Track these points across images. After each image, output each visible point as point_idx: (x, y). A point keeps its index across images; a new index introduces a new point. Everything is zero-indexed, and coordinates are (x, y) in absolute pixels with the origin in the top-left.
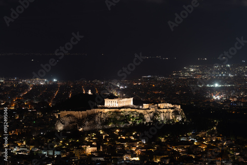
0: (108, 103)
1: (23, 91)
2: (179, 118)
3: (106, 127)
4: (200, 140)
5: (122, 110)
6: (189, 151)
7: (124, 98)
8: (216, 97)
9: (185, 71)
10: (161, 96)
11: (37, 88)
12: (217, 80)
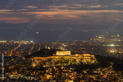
0: (58, 53)
1: (16, 47)
2: (93, 62)
3: (57, 65)
4: (104, 72)
5: (65, 57)
6: (98, 78)
7: (66, 51)
8: (112, 51)
9: (96, 38)
10: (85, 50)
12: (113, 42)
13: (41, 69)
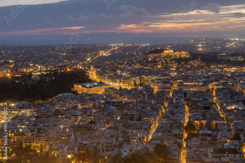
0: (165, 52)
1: (138, 48)
2: (188, 56)
3: (164, 59)
4: (195, 63)
5: (170, 54)
6: (191, 67)
7: (170, 50)
8: (200, 49)
9: (190, 41)
10: (182, 49)
11: (142, 47)
12: (200, 44)
13: (155, 62)
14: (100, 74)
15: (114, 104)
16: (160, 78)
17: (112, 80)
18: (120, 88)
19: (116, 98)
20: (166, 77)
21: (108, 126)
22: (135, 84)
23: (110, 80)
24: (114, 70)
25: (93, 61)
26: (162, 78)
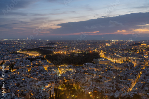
1: (126, 42)
3: (141, 49)
5: (144, 46)
11: (129, 42)
13: (135, 50)
14: (106, 55)
15: (112, 70)
16: (138, 58)
17: (112, 58)
18: (116, 62)
19: (113, 67)
20: (142, 58)
21: (109, 81)
22: (124, 61)
23: (111, 58)
24: (113, 53)
25: (103, 48)
26: (139, 58)
